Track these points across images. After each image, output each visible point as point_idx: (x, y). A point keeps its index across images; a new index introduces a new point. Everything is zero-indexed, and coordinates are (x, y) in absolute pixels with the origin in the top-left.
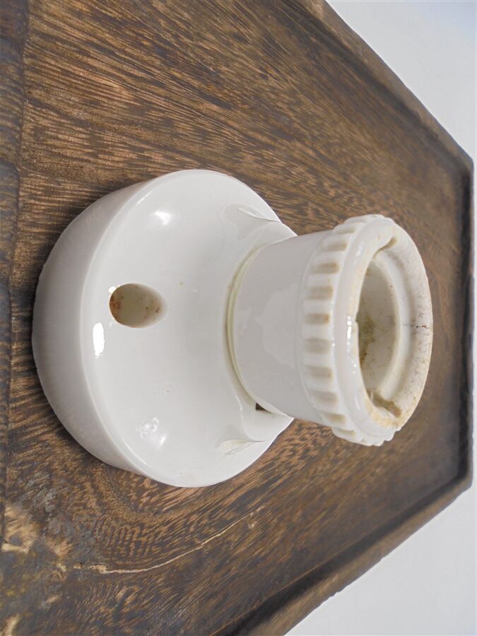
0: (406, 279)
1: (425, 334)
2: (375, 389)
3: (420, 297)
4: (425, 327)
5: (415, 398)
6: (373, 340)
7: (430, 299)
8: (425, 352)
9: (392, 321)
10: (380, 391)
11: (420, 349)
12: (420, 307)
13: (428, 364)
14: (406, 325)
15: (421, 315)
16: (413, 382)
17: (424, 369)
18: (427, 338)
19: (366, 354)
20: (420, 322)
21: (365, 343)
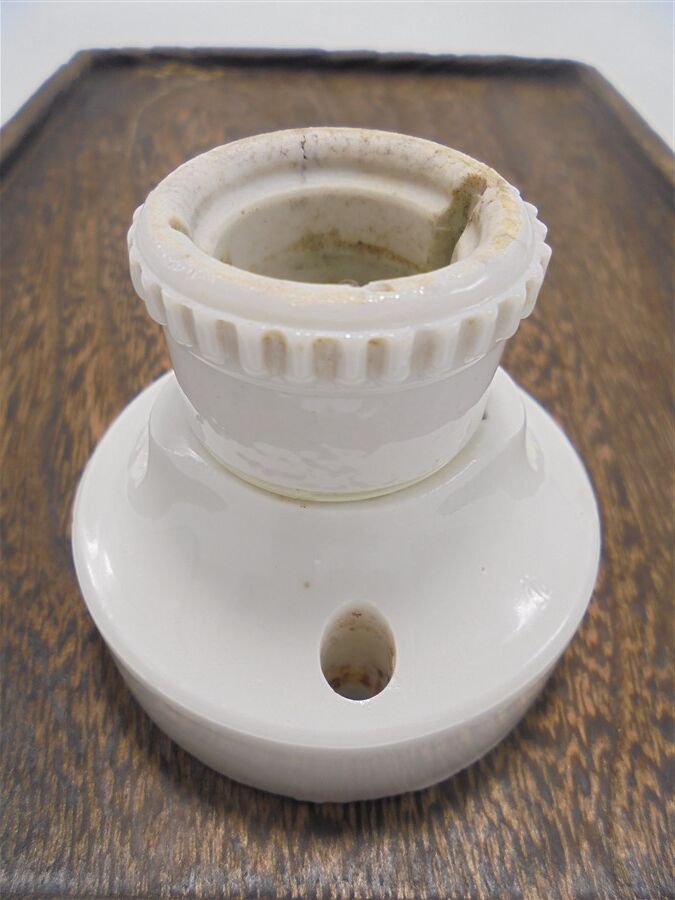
0: (227, 187)
1: (317, 142)
2: (431, 223)
3: (252, 157)
4: (303, 143)
5: (437, 152)
6: (334, 233)
7: (251, 138)
8: (347, 139)
9: (300, 204)
10: (435, 216)
11: (345, 149)
12: (269, 158)
13: (367, 133)
14: (304, 178)
15: (284, 153)
16: (407, 158)
17: (378, 137)
18: (322, 137)
19: (360, 243)
20: (296, 153)
21: (340, 246)
